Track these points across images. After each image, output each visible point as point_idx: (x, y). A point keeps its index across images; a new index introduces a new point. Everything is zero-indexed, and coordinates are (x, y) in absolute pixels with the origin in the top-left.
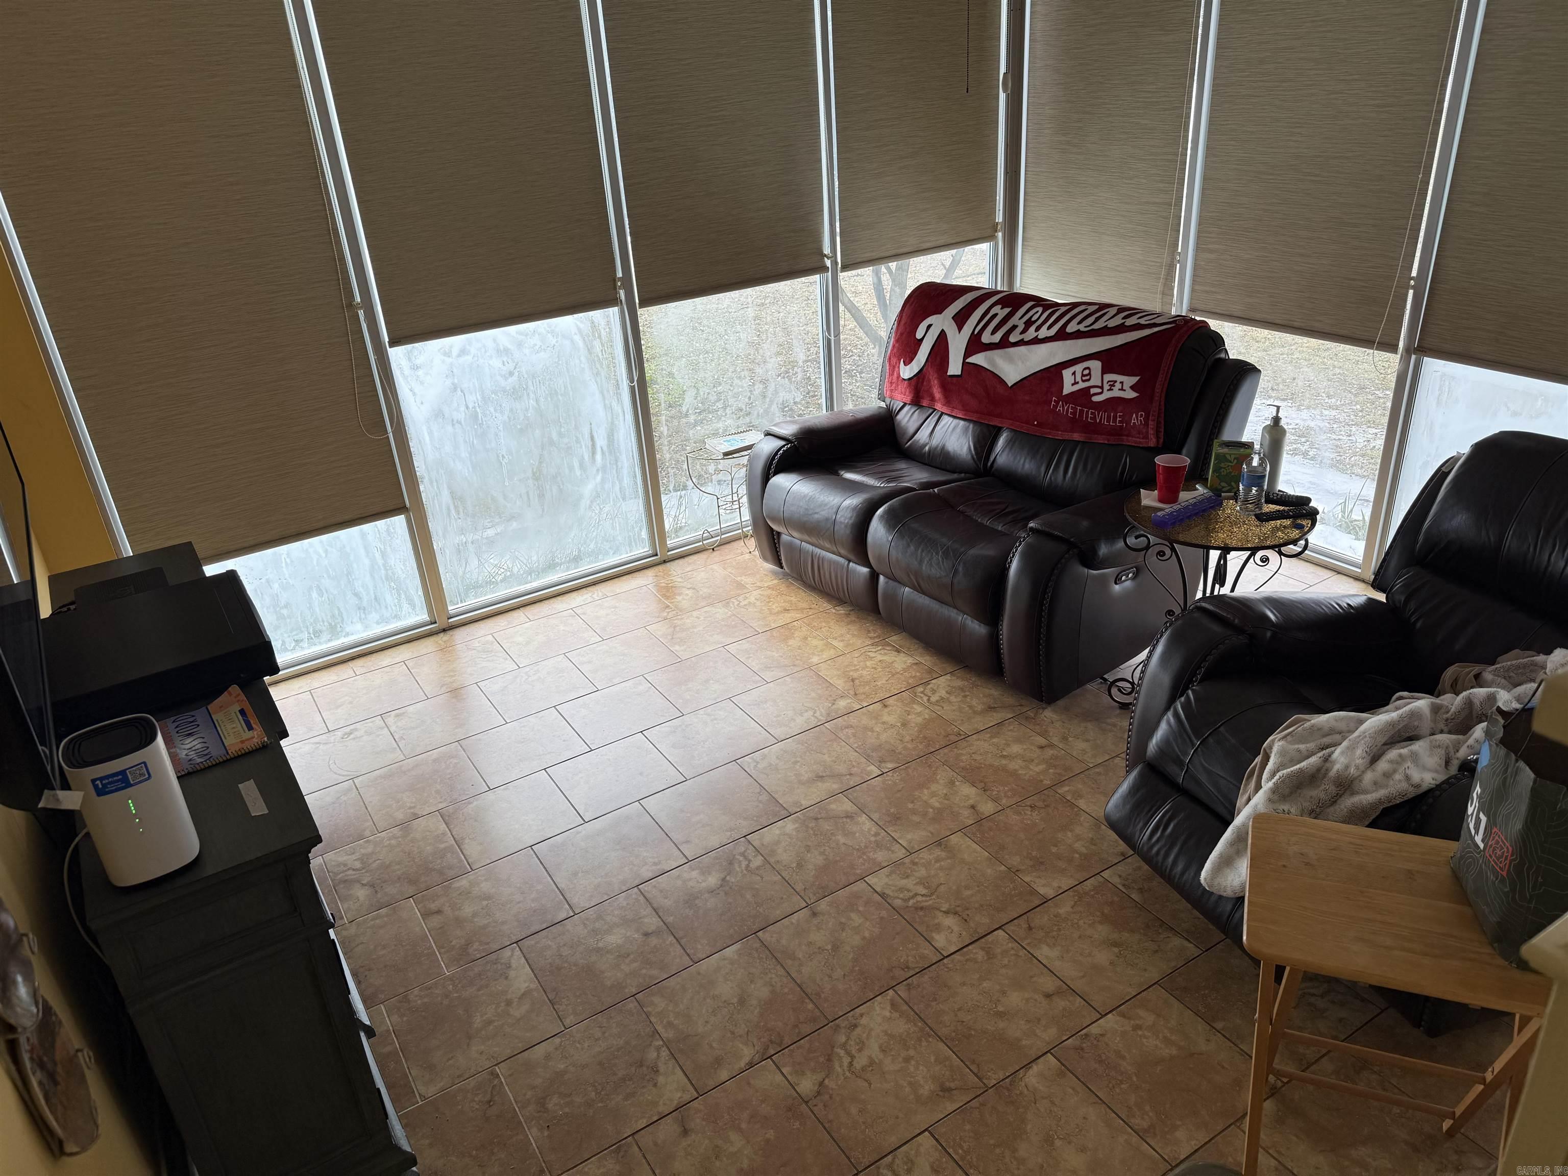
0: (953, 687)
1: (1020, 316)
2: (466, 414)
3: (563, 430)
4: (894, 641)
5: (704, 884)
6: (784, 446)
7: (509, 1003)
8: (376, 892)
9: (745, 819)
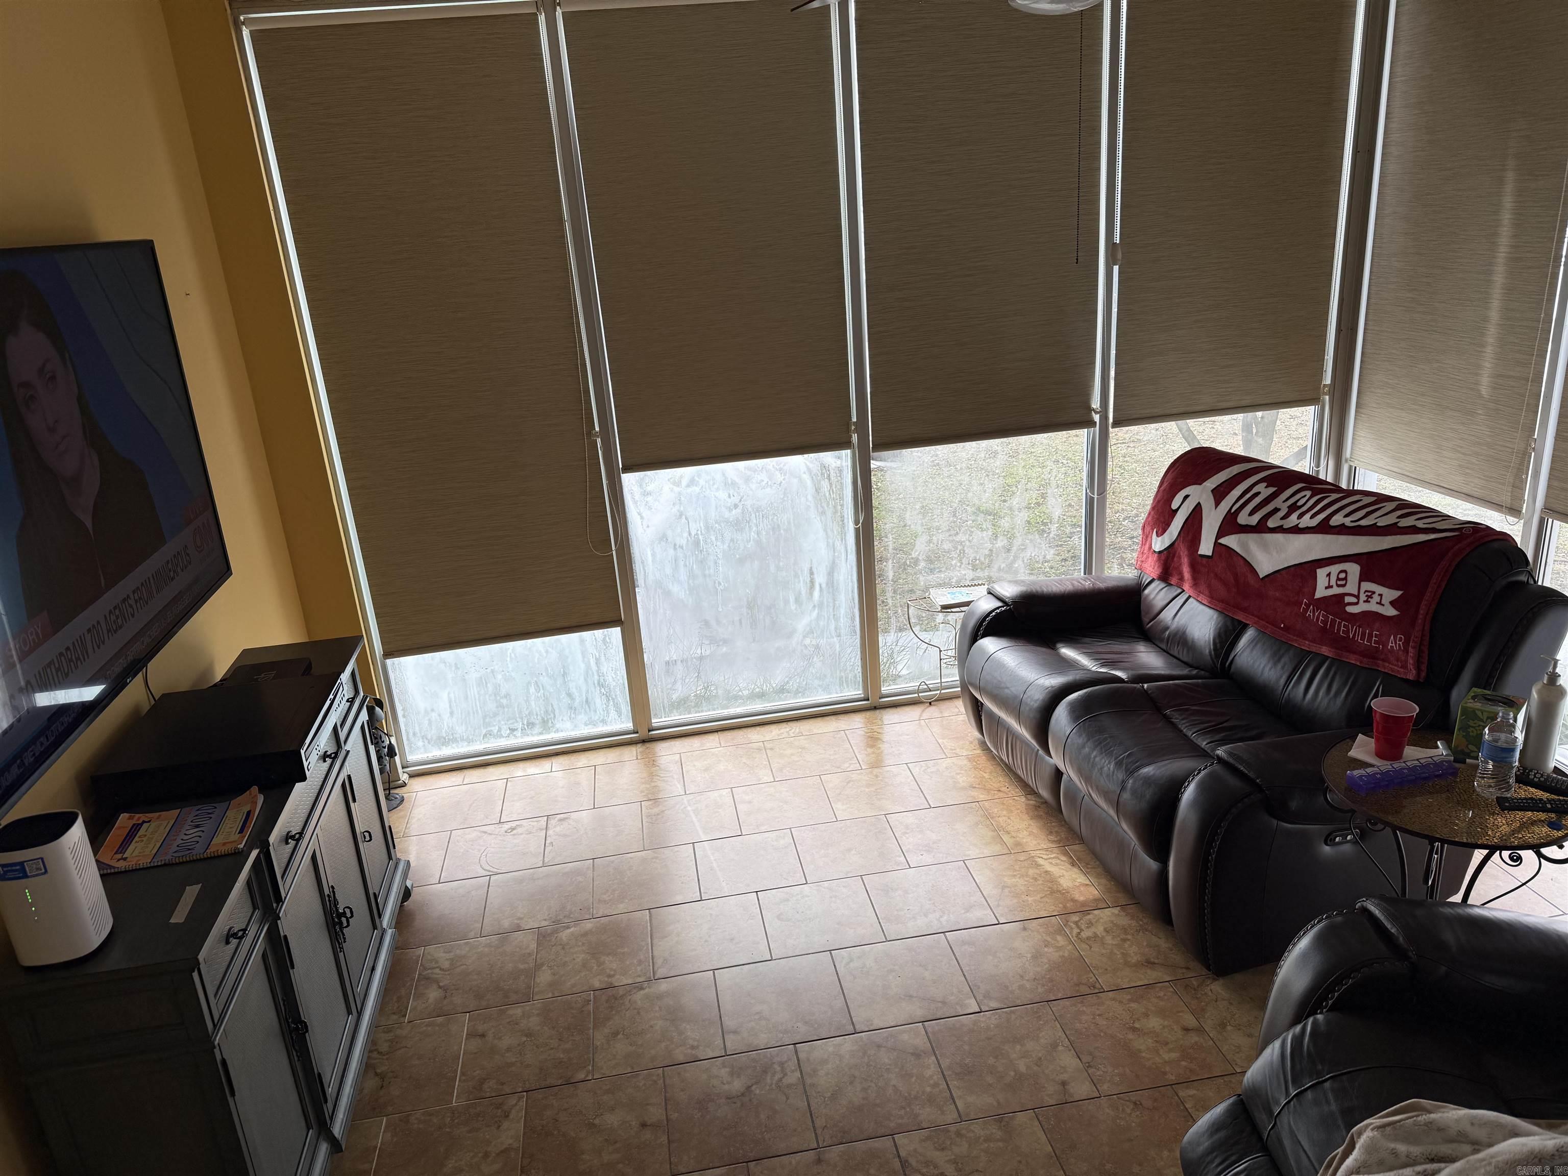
0: (1115, 925)
1: (1284, 499)
2: (688, 540)
3: (781, 564)
4: (1074, 852)
5: (726, 1087)
6: (998, 608)
7: (486, 1155)
8: (445, 997)
9: (806, 1023)
